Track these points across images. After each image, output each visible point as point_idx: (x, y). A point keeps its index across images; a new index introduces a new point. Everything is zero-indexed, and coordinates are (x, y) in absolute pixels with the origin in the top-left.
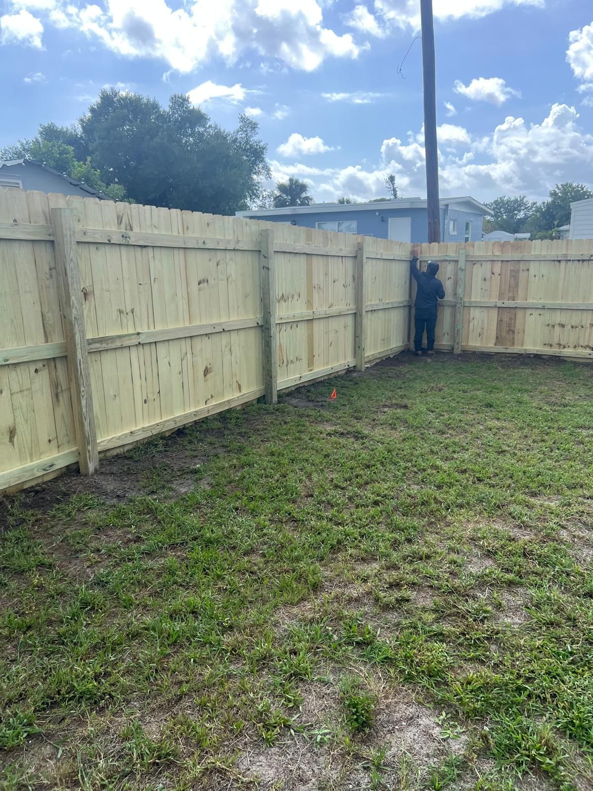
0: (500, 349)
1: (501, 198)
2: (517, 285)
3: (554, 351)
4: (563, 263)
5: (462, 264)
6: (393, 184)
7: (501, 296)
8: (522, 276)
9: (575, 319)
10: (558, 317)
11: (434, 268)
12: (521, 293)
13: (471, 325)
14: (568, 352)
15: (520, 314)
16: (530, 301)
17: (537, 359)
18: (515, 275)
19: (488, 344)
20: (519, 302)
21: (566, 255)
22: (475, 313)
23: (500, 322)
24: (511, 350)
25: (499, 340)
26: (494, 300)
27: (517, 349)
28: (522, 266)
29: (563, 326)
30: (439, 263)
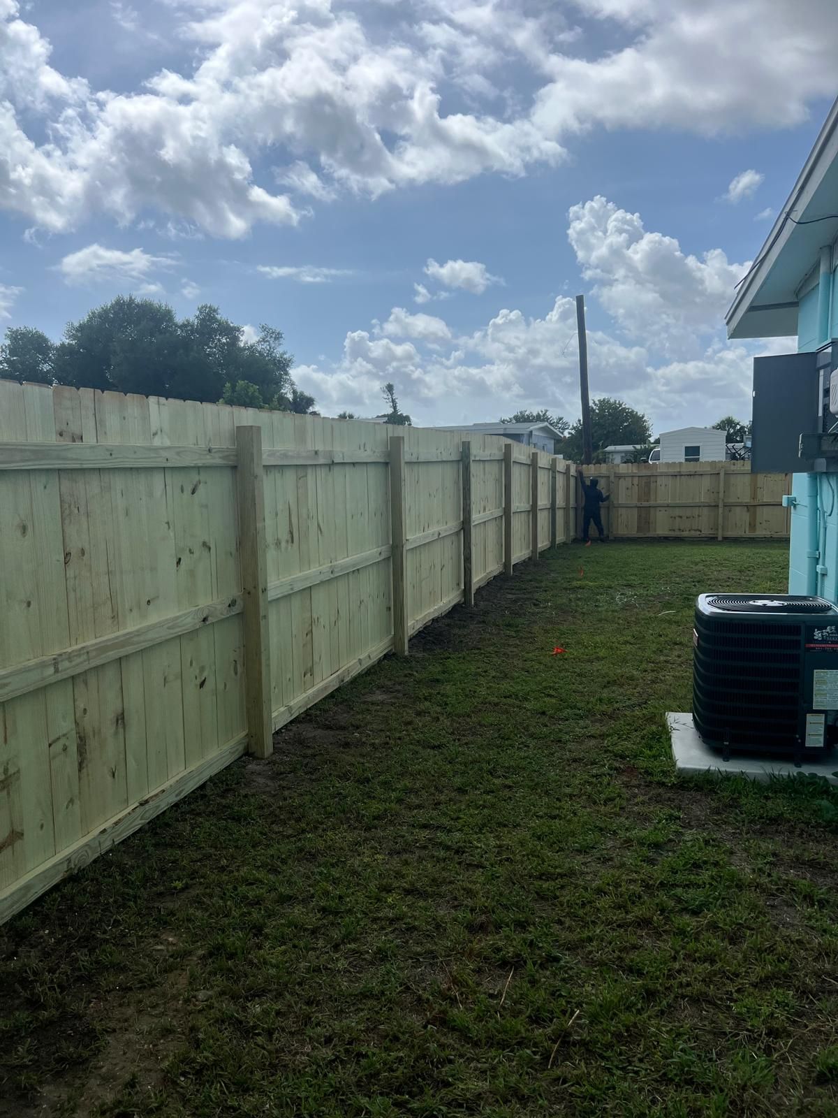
0: (641, 535)
1: (521, 413)
2: (649, 493)
3: (677, 534)
4: (678, 477)
5: (612, 478)
6: (392, 394)
7: (639, 500)
8: (653, 485)
9: (688, 512)
10: (677, 512)
11: (595, 483)
12: (652, 497)
13: (620, 520)
14: (686, 534)
15: (652, 510)
16: (659, 502)
17: (665, 540)
18: (648, 485)
19: (633, 532)
20: (652, 503)
21: (680, 472)
22: (622, 511)
23: (639, 516)
24: (647, 535)
25: (639, 529)
26: (635, 502)
27: (651, 534)
28: (652, 479)
29: (681, 517)
30: (598, 479)
